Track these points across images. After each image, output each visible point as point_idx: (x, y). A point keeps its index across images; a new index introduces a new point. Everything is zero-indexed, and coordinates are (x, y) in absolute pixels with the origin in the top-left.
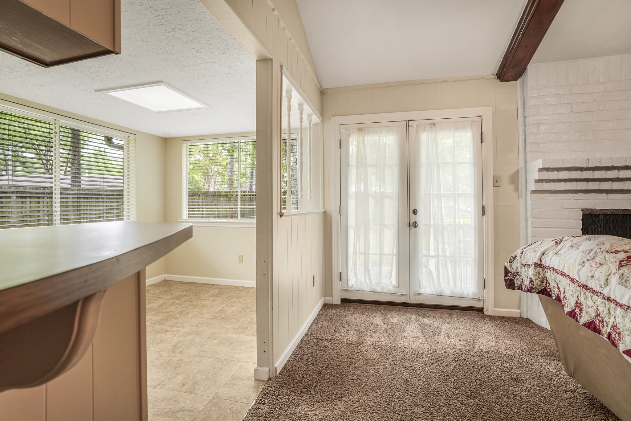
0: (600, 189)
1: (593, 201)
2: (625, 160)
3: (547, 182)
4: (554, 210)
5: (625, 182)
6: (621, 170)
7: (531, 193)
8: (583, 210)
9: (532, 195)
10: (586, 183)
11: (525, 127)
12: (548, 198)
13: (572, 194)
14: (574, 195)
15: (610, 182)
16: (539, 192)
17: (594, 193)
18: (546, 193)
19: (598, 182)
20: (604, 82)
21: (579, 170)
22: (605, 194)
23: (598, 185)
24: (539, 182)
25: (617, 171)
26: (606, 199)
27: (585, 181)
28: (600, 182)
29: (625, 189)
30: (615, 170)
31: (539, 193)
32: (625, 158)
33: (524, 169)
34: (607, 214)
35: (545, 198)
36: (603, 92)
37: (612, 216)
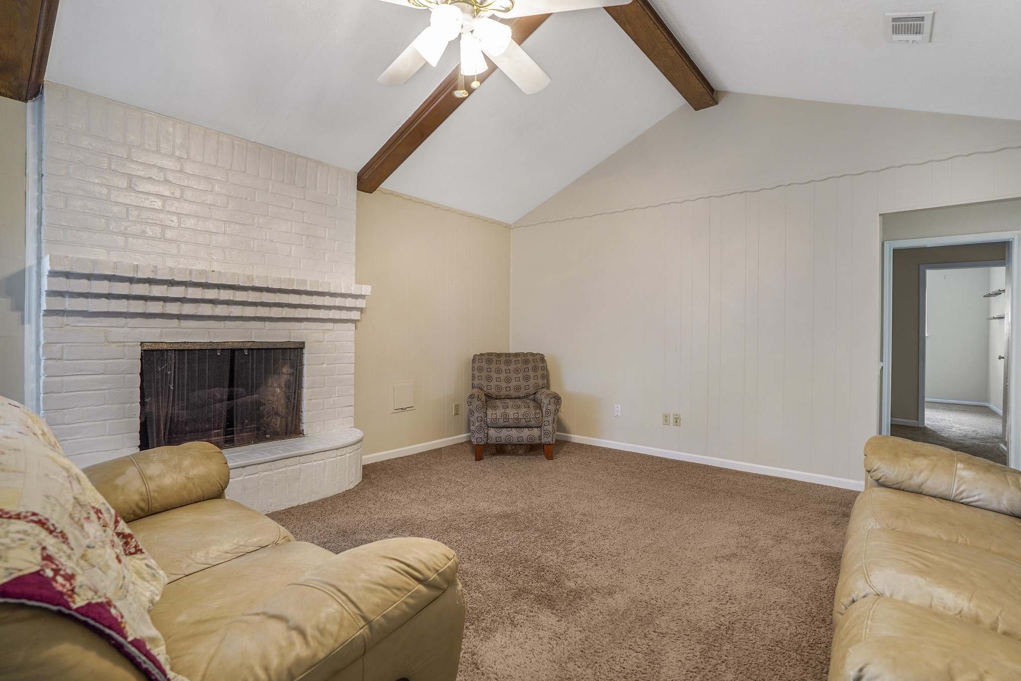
0: (165, 312)
1: (159, 330)
2: (190, 273)
3: (74, 297)
4: (91, 344)
5: (198, 304)
6: (190, 287)
7: (44, 315)
8: (142, 343)
9: (45, 317)
10: (143, 302)
11: (41, 194)
12: (79, 324)
13: (124, 319)
14: (129, 320)
15: (179, 303)
16: (62, 314)
17: (159, 318)
18: (76, 316)
19: (162, 302)
20: (181, 158)
21: (127, 281)
22: (177, 320)
23: (161, 307)
24: (55, 296)
25: (184, 287)
26: (177, 328)
27: (142, 300)
28: (164, 302)
29: (198, 314)
30: (182, 286)
31: (63, 316)
32: (190, 270)
33: (34, 269)
34: (179, 350)
35: (73, 325)
36: (179, 171)
37: (186, 352)
